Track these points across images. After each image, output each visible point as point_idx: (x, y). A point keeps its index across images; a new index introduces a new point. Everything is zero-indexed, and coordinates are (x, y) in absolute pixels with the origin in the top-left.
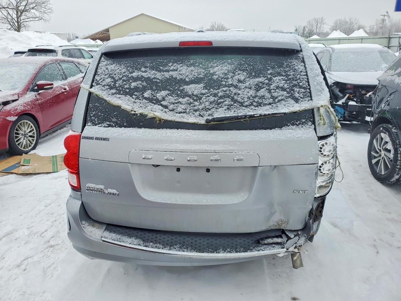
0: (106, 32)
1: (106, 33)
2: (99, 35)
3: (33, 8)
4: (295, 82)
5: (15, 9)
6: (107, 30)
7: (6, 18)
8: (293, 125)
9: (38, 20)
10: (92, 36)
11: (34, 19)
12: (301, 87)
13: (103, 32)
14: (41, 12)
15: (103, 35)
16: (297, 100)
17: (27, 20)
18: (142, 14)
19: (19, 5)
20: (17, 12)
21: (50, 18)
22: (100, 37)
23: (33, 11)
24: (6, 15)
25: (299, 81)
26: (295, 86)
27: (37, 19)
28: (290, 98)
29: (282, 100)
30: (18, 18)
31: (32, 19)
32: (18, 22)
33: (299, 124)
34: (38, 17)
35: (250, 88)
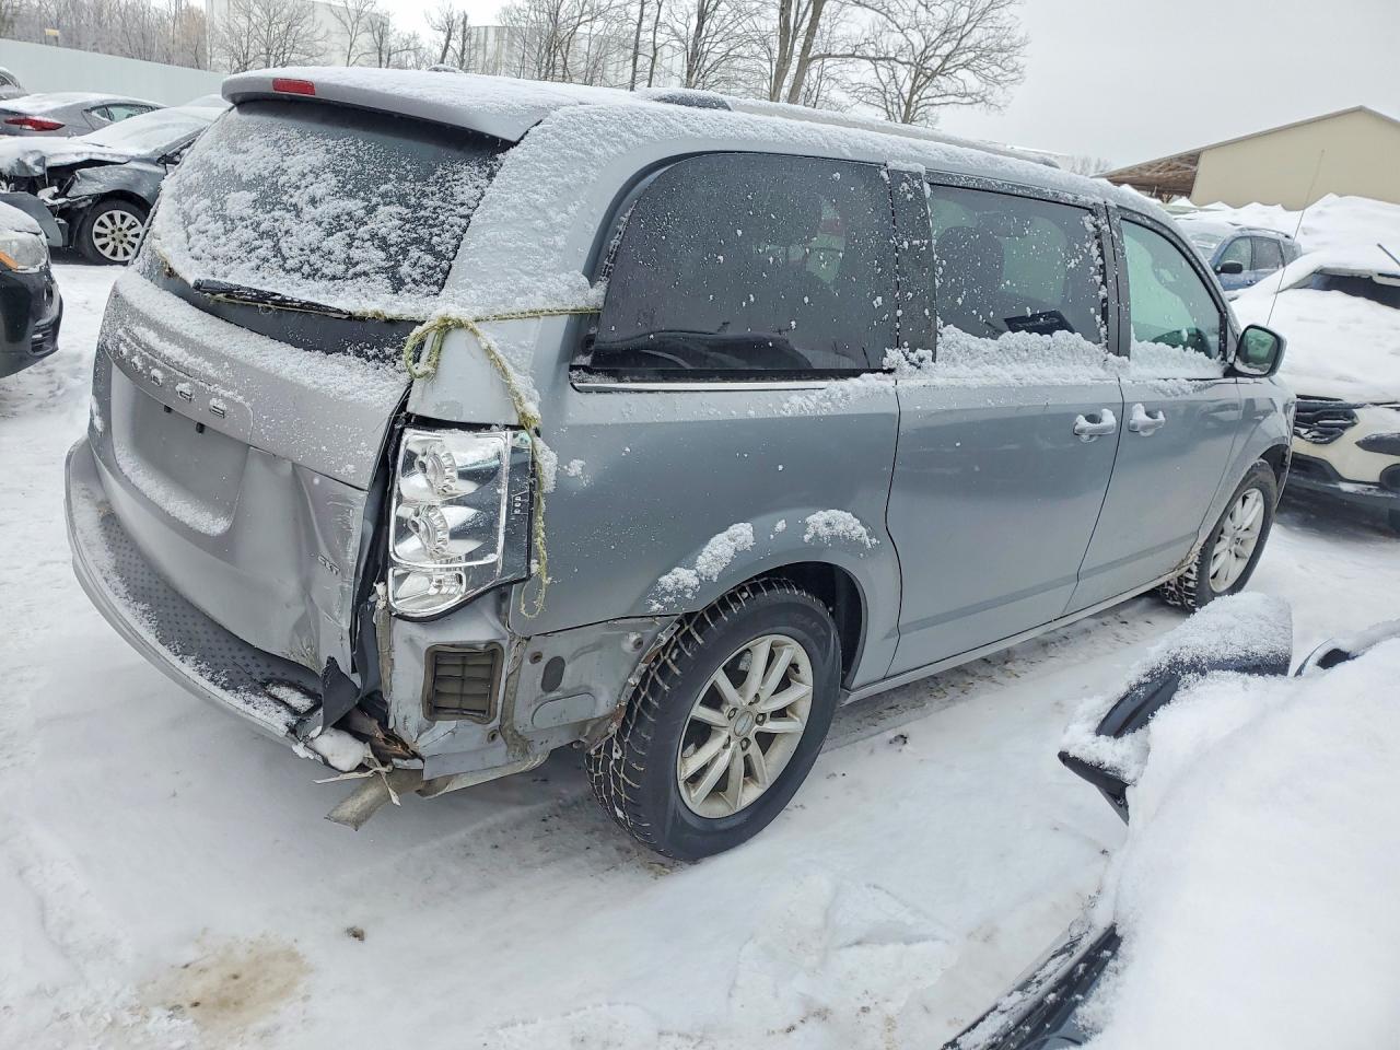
0: (1185, 165)
1: (1187, 169)
2: (1158, 172)
3: (965, 65)
4: (424, 232)
5: (912, 64)
6: (1193, 158)
7: (882, 88)
8: (359, 354)
9: (970, 104)
10: (1131, 171)
11: (958, 99)
12: (431, 250)
13: (1175, 164)
14: (985, 77)
15: (1170, 174)
16: (398, 285)
17: (937, 100)
18: (1360, 110)
19: (931, 53)
20: (917, 76)
21: (1009, 98)
22: (1158, 178)
23: (963, 73)
24: (885, 79)
25: (435, 230)
26: (418, 241)
27: (967, 100)
28: (384, 276)
29: (365, 274)
30: (912, 94)
31: (952, 98)
32: (908, 105)
33: (375, 357)
34: (970, 95)
35: (319, 224)
